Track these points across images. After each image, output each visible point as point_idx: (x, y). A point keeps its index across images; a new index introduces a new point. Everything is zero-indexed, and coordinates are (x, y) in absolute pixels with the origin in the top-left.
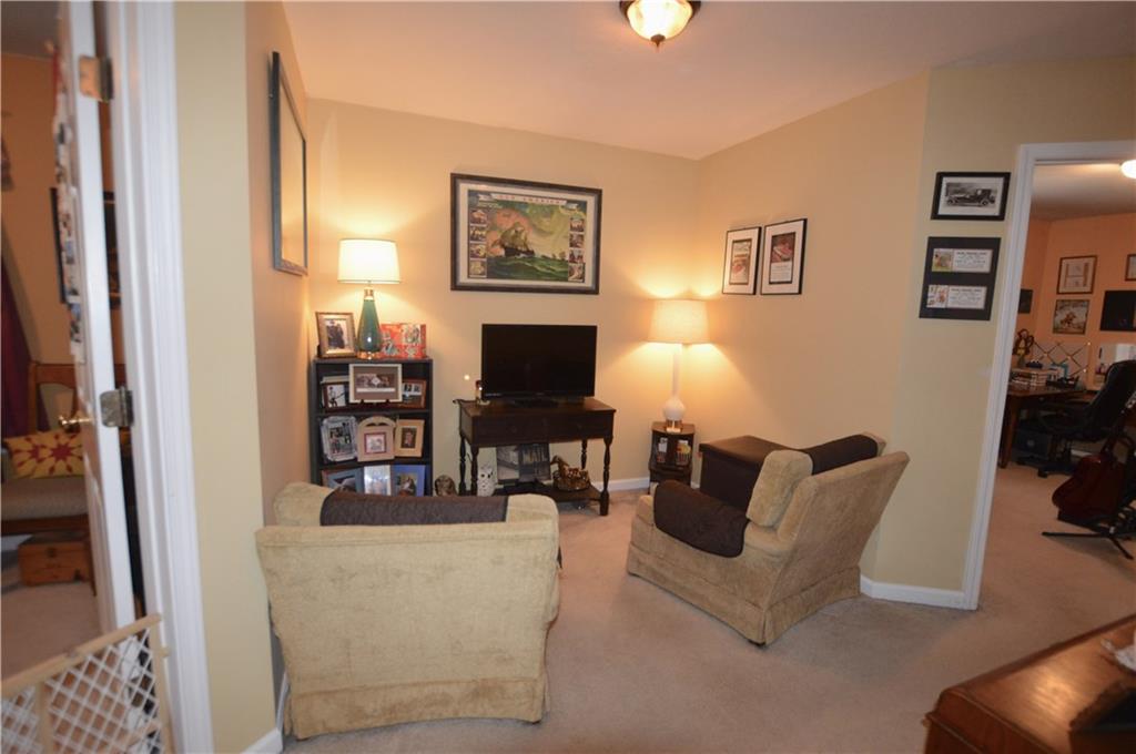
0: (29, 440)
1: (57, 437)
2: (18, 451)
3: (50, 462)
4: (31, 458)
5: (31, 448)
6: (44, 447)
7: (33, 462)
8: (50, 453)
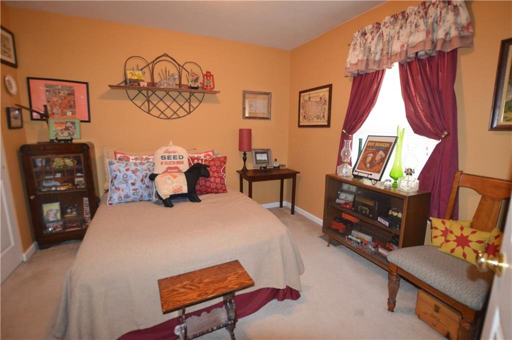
0: (444, 223)
1: (462, 228)
2: (436, 228)
3: (453, 245)
4: (442, 235)
5: (444, 229)
6: (451, 232)
7: (442, 239)
8: (455, 238)
